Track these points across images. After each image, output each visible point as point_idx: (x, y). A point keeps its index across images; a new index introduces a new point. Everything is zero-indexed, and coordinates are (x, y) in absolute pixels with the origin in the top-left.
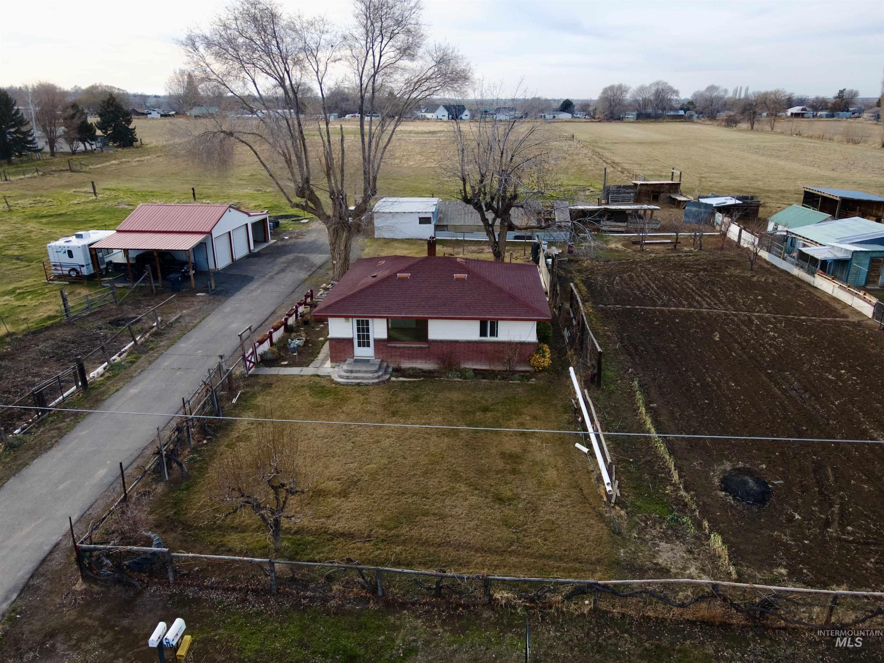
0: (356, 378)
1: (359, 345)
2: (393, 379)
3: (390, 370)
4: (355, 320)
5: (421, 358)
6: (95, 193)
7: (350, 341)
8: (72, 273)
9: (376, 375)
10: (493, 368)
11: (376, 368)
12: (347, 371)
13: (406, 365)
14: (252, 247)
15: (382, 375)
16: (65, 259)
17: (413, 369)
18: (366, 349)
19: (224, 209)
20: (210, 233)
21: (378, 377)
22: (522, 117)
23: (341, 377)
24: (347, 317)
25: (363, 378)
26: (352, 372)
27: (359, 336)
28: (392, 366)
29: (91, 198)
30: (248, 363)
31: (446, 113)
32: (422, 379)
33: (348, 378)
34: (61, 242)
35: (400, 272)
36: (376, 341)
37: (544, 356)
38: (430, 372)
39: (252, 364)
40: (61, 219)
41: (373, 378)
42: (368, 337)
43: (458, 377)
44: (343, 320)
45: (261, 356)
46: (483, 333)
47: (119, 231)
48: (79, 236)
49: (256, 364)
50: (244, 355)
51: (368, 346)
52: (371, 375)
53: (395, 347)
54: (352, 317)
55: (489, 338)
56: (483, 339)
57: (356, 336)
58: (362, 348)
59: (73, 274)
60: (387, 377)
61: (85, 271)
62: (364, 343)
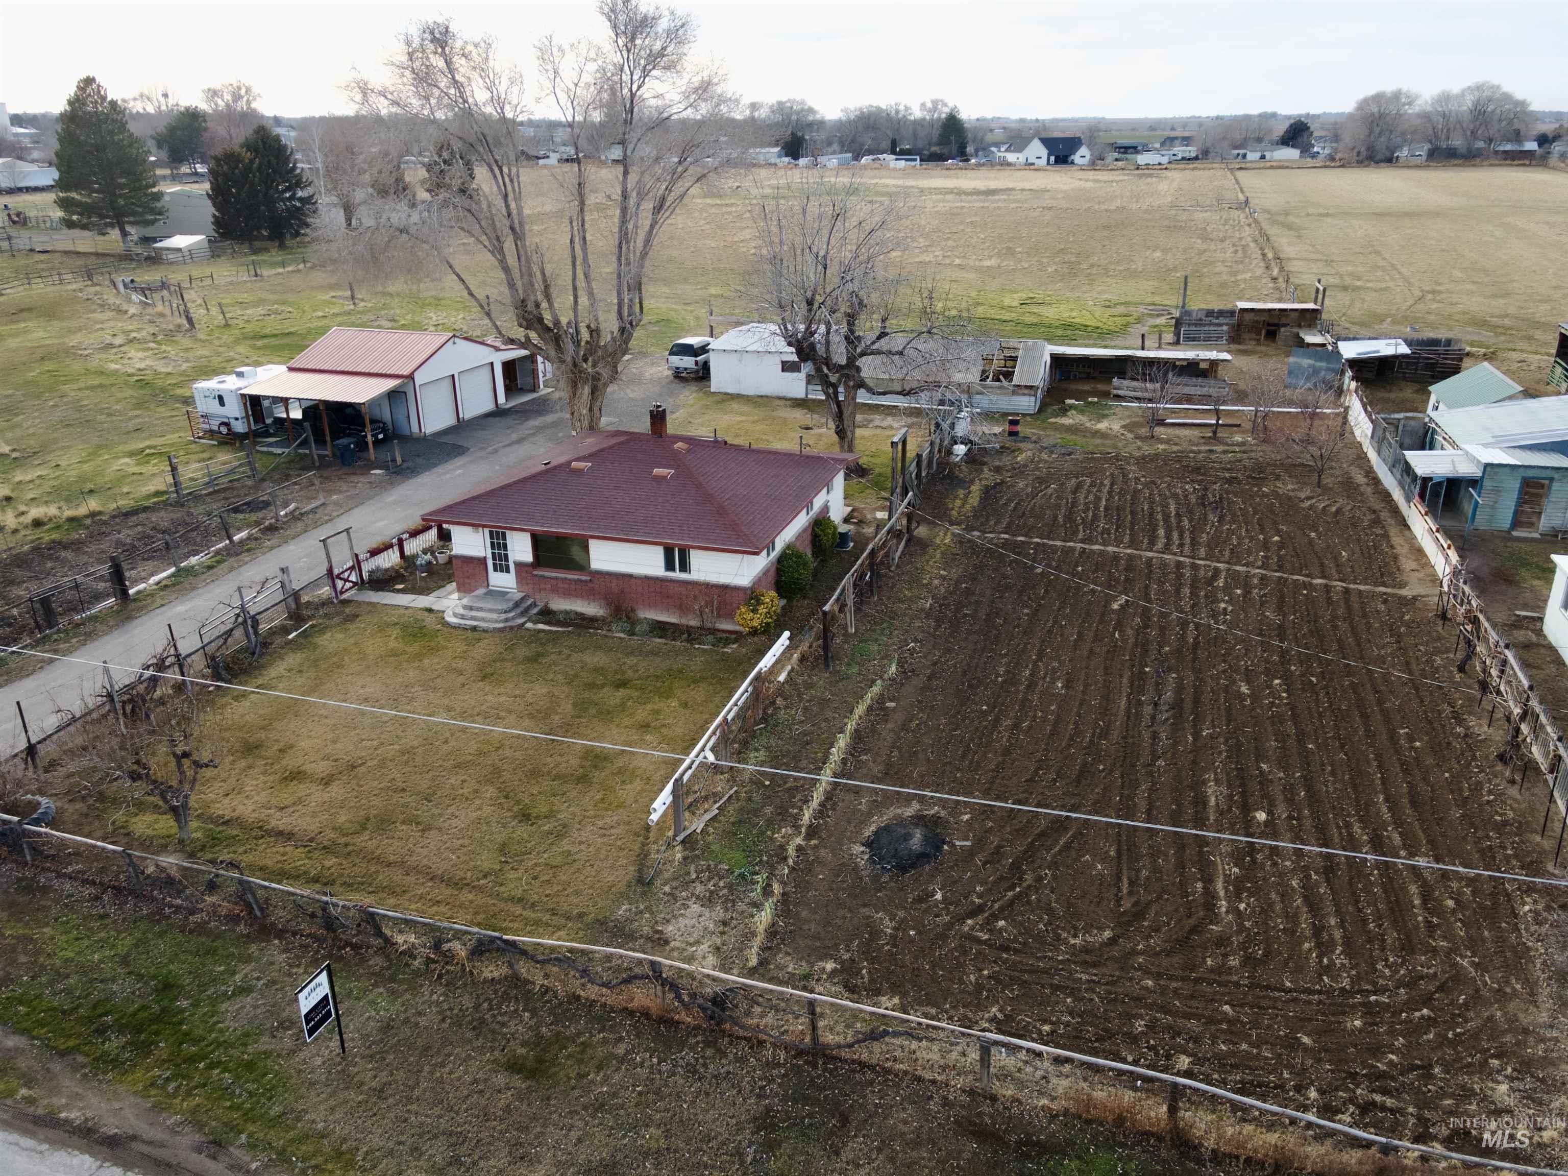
0: (473, 618)
1: (495, 570)
2: (529, 625)
3: (535, 611)
4: (487, 531)
5: (582, 597)
6: (353, 298)
7: (483, 561)
8: (221, 429)
9: (503, 616)
10: (684, 621)
11: (505, 606)
12: (465, 607)
13: (560, 604)
14: (502, 399)
15: (513, 618)
16: (213, 407)
17: (567, 612)
18: (504, 575)
19: (445, 338)
20: (411, 377)
21: (506, 620)
22: (1196, 158)
23: (455, 615)
24: (475, 526)
25: (483, 619)
26: (471, 608)
27: (493, 554)
28: (541, 605)
29: (346, 308)
30: (340, 584)
31: (1044, 152)
32: (573, 628)
33: (463, 617)
34: (212, 384)
35: (578, 459)
36: (519, 565)
37: (754, 611)
38: (593, 620)
39: (348, 585)
40: (286, 340)
41: (497, 621)
42: (506, 556)
43: (623, 631)
44: (470, 529)
45: (371, 572)
46: (670, 566)
47: (291, 369)
48: (240, 375)
49: (361, 585)
50: (330, 571)
51: (508, 571)
52: (495, 616)
53: (543, 577)
54: (484, 526)
55: (678, 575)
56: (670, 574)
57: (490, 556)
58: (499, 574)
59: (224, 430)
60: (520, 621)
61: (240, 427)
62: (502, 567)
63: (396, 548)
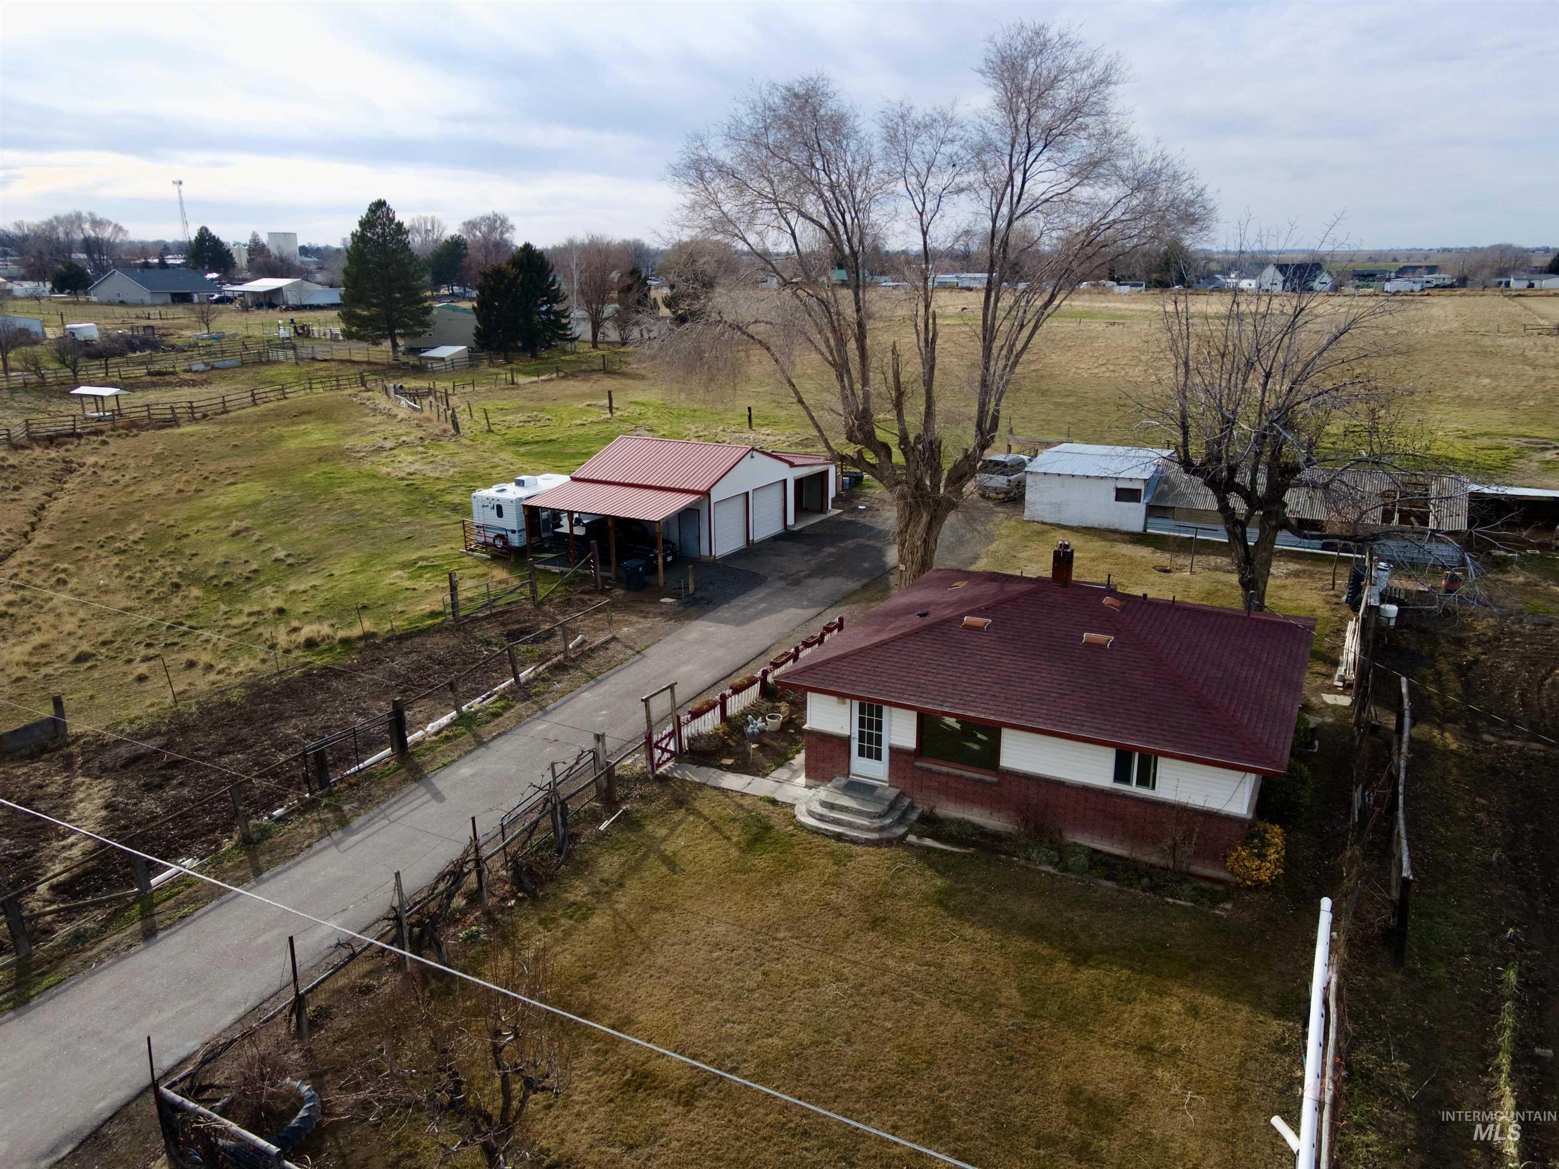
0: (837, 822)
1: (861, 754)
2: (912, 838)
3: (914, 816)
4: (856, 704)
5: (982, 803)
6: (611, 408)
7: (845, 742)
8: (497, 542)
9: (877, 823)
10: (1137, 855)
11: (879, 809)
12: (824, 804)
13: (950, 810)
14: (791, 521)
15: (890, 826)
16: (491, 518)
17: (961, 823)
18: (873, 762)
19: (744, 451)
20: (707, 494)
21: (881, 829)
22: (1451, 286)
23: (811, 814)
24: (842, 696)
25: (850, 825)
26: (832, 807)
27: (861, 734)
28: (921, 808)
29: (604, 417)
30: (657, 753)
32: (972, 850)
33: (821, 818)
34: (491, 492)
35: (971, 613)
36: (895, 752)
38: (996, 837)
39: (667, 755)
40: (548, 448)
41: (868, 829)
42: (879, 738)
43: (1050, 863)
44: (835, 699)
45: (692, 740)
46: (1122, 774)
47: (574, 479)
48: (520, 483)
49: (679, 756)
50: (649, 738)
51: (879, 757)
52: (865, 822)
53: (930, 771)
54: (852, 697)
55: (1133, 789)
56: (1121, 787)
57: (856, 735)
58: (865, 761)
59: (499, 543)
60: (901, 831)
61: (515, 540)
62: (871, 750)
63: (718, 709)
